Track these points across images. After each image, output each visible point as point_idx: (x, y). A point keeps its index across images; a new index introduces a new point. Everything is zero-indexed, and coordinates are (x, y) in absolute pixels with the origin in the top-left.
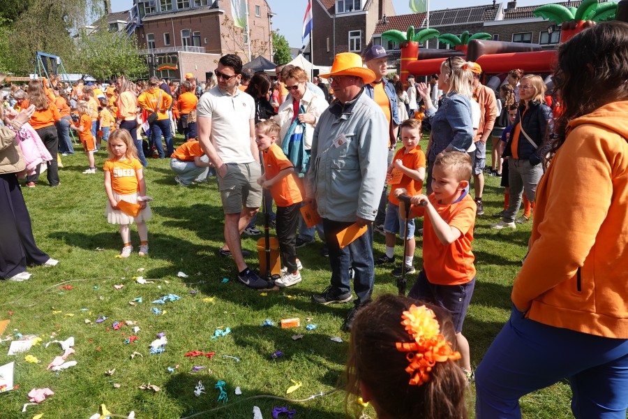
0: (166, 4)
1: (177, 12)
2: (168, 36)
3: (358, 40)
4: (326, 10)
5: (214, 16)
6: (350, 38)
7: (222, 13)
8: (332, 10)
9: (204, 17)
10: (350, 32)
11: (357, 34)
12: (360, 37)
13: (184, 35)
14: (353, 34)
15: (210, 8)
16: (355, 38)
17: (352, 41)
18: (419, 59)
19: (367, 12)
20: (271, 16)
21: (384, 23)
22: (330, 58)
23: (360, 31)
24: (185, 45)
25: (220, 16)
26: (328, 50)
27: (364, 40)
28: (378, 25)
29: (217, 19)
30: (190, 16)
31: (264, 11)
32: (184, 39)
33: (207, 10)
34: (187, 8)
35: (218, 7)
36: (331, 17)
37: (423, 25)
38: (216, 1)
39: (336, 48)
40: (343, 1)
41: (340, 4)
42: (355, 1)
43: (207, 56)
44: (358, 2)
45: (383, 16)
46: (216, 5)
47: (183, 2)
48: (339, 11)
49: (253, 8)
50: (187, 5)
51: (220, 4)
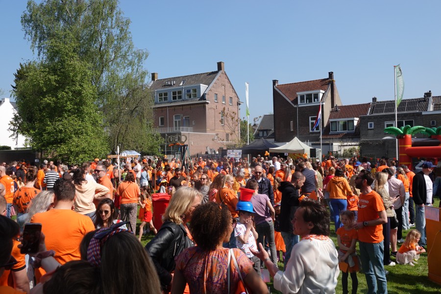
0: (163, 97)
1: (172, 102)
2: (162, 119)
4: (290, 101)
5: (203, 105)
6: (311, 121)
7: (208, 103)
8: (295, 101)
9: (194, 106)
10: (310, 118)
13: (175, 119)
14: (313, 119)
15: (199, 100)
17: (313, 123)
18: (412, 146)
19: (324, 103)
20: (240, 104)
21: (337, 111)
22: (294, 136)
24: (176, 126)
25: (206, 105)
26: (292, 130)
27: (323, 123)
28: (331, 112)
29: (205, 107)
30: (182, 105)
31: (235, 101)
32: (176, 122)
33: (196, 101)
34: (180, 100)
35: (205, 99)
36: (295, 106)
37: (369, 112)
38: (204, 95)
39: (299, 128)
40: (304, 96)
41: (302, 97)
42: (314, 95)
43: (199, 135)
44: (316, 96)
45: (335, 105)
46: (203, 98)
47: (177, 95)
48: (301, 102)
49: (228, 99)
50: (180, 97)
51: (207, 97)
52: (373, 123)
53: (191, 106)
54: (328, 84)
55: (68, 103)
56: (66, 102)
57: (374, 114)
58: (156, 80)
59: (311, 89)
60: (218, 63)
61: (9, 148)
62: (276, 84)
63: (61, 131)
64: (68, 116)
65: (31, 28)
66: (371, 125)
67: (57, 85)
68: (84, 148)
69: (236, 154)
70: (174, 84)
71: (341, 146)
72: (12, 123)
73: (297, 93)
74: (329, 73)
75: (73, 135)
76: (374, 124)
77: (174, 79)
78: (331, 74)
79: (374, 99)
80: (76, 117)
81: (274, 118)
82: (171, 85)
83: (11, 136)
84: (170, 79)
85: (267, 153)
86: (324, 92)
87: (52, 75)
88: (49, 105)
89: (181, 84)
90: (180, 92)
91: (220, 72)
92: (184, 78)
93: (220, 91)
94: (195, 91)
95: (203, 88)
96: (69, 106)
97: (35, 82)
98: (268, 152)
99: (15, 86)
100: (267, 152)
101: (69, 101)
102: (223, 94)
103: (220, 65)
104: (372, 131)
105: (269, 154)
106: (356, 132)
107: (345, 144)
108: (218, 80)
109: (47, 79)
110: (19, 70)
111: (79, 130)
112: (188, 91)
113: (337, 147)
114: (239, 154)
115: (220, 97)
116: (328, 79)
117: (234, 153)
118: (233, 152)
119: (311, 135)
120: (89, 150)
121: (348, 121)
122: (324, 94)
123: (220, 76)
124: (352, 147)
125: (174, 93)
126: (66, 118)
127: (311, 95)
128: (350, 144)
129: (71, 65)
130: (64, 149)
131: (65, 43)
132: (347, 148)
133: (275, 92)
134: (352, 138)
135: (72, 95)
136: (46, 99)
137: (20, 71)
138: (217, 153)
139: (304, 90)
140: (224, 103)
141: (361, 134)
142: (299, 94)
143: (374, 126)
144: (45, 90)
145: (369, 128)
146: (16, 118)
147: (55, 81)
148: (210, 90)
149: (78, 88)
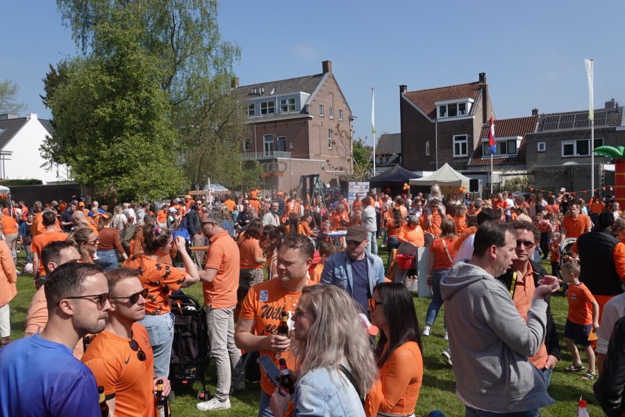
1: (260, 117)
2: (248, 141)
3: (464, 145)
4: (425, 115)
5: (304, 121)
6: (455, 142)
7: (311, 118)
8: (433, 115)
10: (454, 136)
11: (464, 138)
12: (466, 141)
13: (266, 140)
14: (457, 139)
15: (299, 114)
16: (460, 142)
17: (457, 145)
19: (474, 117)
20: (352, 120)
22: (431, 163)
23: (467, 135)
24: (267, 150)
25: (309, 121)
26: (428, 154)
27: (471, 144)
28: (483, 128)
29: (306, 124)
30: (275, 122)
31: (346, 114)
32: (267, 145)
33: (296, 114)
34: (272, 114)
35: (308, 113)
36: (433, 121)
37: (537, 128)
38: (306, 107)
39: (438, 152)
40: (445, 106)
41: (443, 109)
42: (460, 105)
43: (301, 162)
44: (463, 107)
45: (488, 119)
46: (305, 111)
47: (267, 107)
48: (441, 116)
49: (337, 113)
50: (272, 111)
51: (309, 110)
52: (544, 143)
53: (288, 123)
54: (479, 89)
55: (131, 116)
56: (128, 114)
57: (544, 131)
58: (237, 87)
59: (455, 98)
60: (323, 62)
61: (40, 182)
62: (405, 91)
63: (121, 157)
64: (131, 135)
65: (70, 9)
66: (541, 146)
67: (114, 90)
68: (155, 181)
69: (361, 188)
70: (262, 93)
71: (503, 175)
72: (43, 147)
73: (436, 103)
74: (480, 74)
75: (139, 163)
76: (547, 144)
77: (262, 85)
78: (482, 76)
79: (535, 112)
80: (142, 137)
81: (402, 137)
82: (258, 94)
83: (43, 165)
84: (257, 86)
85: (406, 186)
86: (473, 101)
87: (106, 75)
88: (102, 119)
89: (273, 92)
90: (272, 104)
91: (326, 75)
92: (276, 85)
93: (327, 101)
94: (292, 101)
95: (304, 96)
96: (133, 120)
97: (82, 85)
98: (408, 184)
99: (45, 96)
100: (406, 184)
101: (132, 113)
102: (331, 106)
103: (326, 66)
104: (543, 154)
105: (409, 187)
106: (519, 156)
107: (509, 172)
108: (324, 85)
109: (99, 81)
110: (48, 73)
111: (147, 154)
112: (284, 102)
113: (498, 176)
114: (366, 187)
115: (326, 109)
116: (478, 82)
117: (359, 187)
118: (357, 184)
119: (455, 161)
120: (163, 184)
121: (508, 141)
122: (473, 103)
123: (326, 81)
124: (515, 177)
125: (264, 105)
126: (128, 138)
127: (455, 105)
128: (515, 172)
129: (134, 60)
130: (126, 182)
131: (124, 27)
132: (510, 178)
133: (402, 101)
134: (514, 165)
135: (136, 105)
136: (98, 111)
137: (52, 75)
138: (328, 186)
139: (444, 99)
140: (332, 117)
141: (527, 159)
142: (438, 104)
143: (546, 148)
144: (97, 96)
145: (539, 150)
146: (49, 141)
147: (111, 84)
148: (314, 100)
149: (144, 94)
